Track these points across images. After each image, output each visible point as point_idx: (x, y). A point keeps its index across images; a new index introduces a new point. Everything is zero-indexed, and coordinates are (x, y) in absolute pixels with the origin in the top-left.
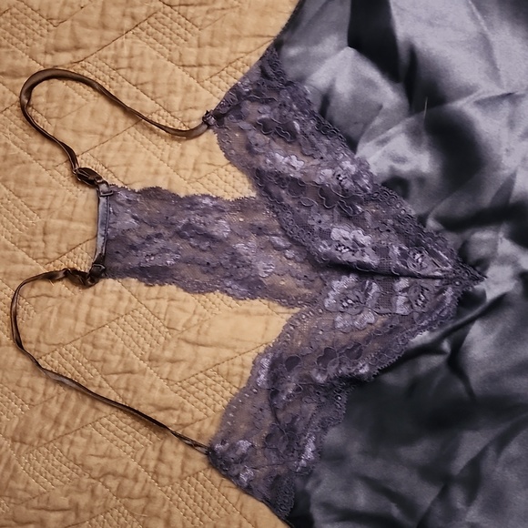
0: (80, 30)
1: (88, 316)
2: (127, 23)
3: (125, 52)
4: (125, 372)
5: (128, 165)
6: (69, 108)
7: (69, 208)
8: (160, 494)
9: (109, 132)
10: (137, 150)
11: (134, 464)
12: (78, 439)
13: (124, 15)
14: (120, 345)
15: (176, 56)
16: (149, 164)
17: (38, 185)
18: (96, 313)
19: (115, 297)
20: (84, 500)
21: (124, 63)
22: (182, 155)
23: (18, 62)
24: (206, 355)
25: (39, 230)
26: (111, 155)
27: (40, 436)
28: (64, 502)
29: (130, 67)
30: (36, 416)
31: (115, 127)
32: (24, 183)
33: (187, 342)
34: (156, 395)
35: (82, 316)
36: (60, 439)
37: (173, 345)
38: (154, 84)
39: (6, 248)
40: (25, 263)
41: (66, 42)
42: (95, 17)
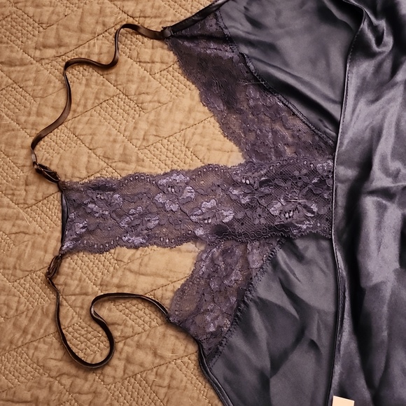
0: (63, 32)
2: (99, 29)
3: (96, 50)
4: (80, 294)
5: (93, 134)
6: (50, 90)
8: (105, 391)
9: (80, 109)
10: (100, 123)
12: (41, 345)
13: (97, 23)
14: (79, 273)
15: (135, 54)
16: (109, 134)
17: (23, 147)
20: (43, 394)
21: (95, 58)
22: (135, 128)
23: (14, 55)
24: (146, 282)
25: (22, 182)
26: (80, 126)
27: (11, 342)
28: (27, 395)
30: (9, 326)
31: (85, 106)
32: (12, 145)
33: (131, 271)
34: (105, 312)
35: (51, 250)
36: (27, 345)
37: (120, 273)
40: (9, 207)
41: (52, 41)
42: (75, 23)
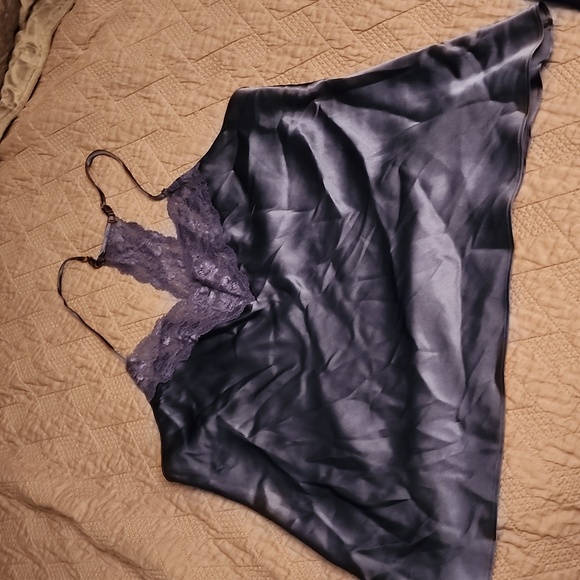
0: (120, 132)
1: (93, 283)
2: (143, 133)
3: (139, 148)
4: (102, 316)
5: (127, 208)
6: (108, 172)
7: (96, 225)
8: (104, 381)
9: (123, 189)
10: (133, 201)
11: (96, 364)
12: (74, 345)
13: (141, 129)
14: (104, 301)
15: (161, 156)
16: (136, 210)
17: (86, 210)
18: (97, 282)
19: (107, 276)
20: (70, 378)
21: (137, 154)
22: (151, 208)
23: (90, 143)
24: (137, 314)
25: (81, 234)
26: (121, 201)
27: (58, 341)
28: (62, 377)
29: (139, 157)
30: (60, 330)
31: (126, 187)
32: (79, 207)
33: (131, 306)
34: (111, 330)
35: (90, 284)
36: (66, 344)
37: (124, 306)
38: (148, 167)
39: (65, 240)
40: (72, 249)
41: (113, 137)
42: (128, 127)
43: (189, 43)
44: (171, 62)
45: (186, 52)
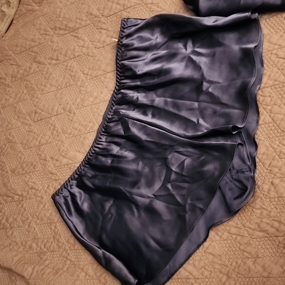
43: (102, 7)
44: (91, 17)
45: (101, 12)
